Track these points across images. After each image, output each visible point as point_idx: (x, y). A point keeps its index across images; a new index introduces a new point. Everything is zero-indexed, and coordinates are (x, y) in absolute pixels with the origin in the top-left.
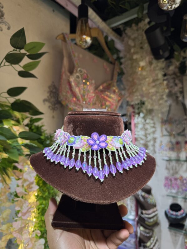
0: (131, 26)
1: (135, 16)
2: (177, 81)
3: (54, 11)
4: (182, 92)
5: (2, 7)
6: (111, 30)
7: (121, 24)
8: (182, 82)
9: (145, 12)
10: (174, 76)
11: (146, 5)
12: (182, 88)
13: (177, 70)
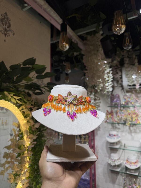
0: (91, 35)
1: (94, 29)
2: (118, 71)
4: (121, 78)
5: (10, 21)
6: (77, 37)
7: (84, 34)
8: (121, 71)
9: (101, 27)
10: (116, 67)
11: (101, 23)
12: (121, 75)
13: (118, 64)
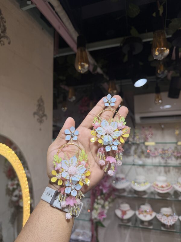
3: (43, 29)
5: (5, 22)
